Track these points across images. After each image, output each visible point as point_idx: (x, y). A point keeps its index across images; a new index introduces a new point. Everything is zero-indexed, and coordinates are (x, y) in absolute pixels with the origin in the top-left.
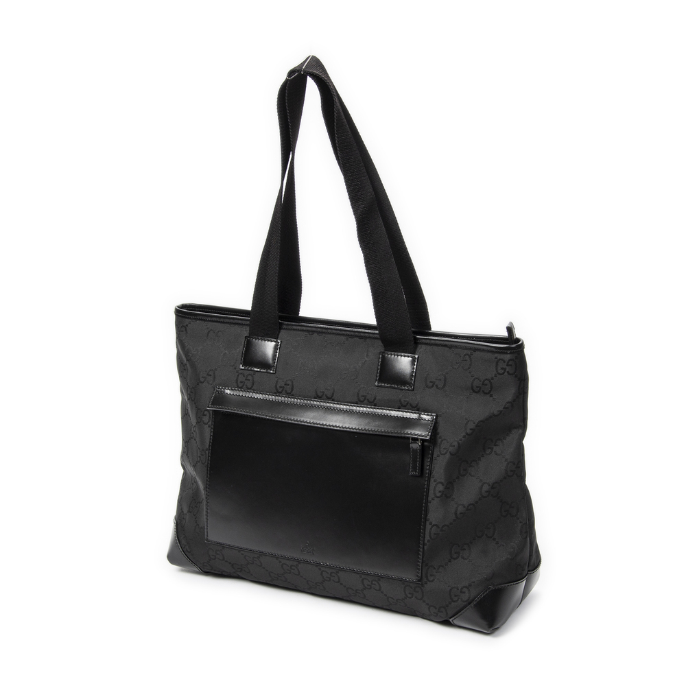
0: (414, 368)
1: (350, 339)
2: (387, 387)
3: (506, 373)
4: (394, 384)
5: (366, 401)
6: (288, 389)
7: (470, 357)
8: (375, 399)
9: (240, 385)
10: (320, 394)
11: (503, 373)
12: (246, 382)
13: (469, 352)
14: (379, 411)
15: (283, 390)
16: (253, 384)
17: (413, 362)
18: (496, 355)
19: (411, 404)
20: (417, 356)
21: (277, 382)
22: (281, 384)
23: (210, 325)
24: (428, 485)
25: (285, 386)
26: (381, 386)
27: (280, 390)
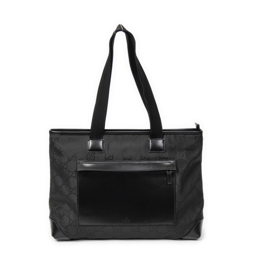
0: (164, 144)
1: (134, 136)
2: (154, 152)
3: (199, 142)
4: (157, 151)
5: (145, 159)
6: (111, 158)
7: (184, 137)
8: (149, 158)
9: (89, 159)
10: (125, 158)
11: (198, 142)
12: (91, 158)
13: (184, 135)
14: (152, 162)
15: (108, 159)
16: (94, 158)
17: (163, 142)
18: (195, 135)
19: (164, 158)
20: (164, 139)
21: (105, 156)
22: (107, 156)
23: (69, 136)
24: (175, 187)
25: (109, 157)
26: (151, 152)
27: (107, 159)
